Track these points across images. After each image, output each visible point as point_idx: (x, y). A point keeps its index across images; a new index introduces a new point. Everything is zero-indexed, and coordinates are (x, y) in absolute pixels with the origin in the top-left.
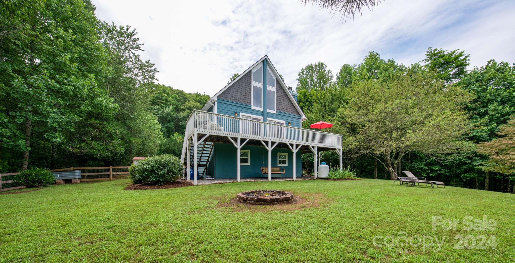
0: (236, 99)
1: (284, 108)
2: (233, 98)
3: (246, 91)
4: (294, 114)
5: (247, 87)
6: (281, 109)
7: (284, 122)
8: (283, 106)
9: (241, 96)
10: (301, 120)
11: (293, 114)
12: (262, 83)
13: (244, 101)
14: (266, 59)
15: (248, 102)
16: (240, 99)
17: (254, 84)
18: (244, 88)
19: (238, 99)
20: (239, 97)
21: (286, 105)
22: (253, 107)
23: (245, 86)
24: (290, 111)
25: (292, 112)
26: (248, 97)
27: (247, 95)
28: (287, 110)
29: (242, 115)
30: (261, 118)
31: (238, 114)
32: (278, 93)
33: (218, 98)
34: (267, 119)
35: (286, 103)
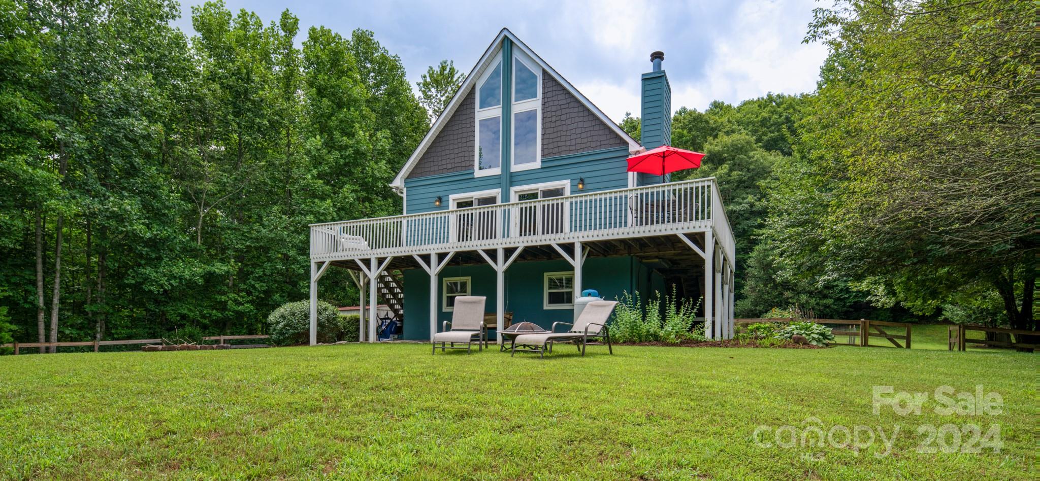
0: (440, 167)
1: (569, 143)
3: (463, 140)
4: (602, 150)
6: (555, 150)
7: (566, 184)
8: (563, 138)
9: (452, 156)
11: (598, 151)
12: (501, 104)
13: (459, 165)
14: (505, 37)
15: (468, 164)
16: (449, 166)
17: (480, 115)
18: (460, 136)
19: (445, 167)
20: (448, 161)
21: (573, 131)
22: (478, 173)
23: (460, 131)
24: (588, 145)
25: (594, 144)
26: (466, 154)
27: (466, 149)
28: (578, 147)
29: (453, 198)
30: (496, 192)
31: (444, 199)
32: (549, 109)
33: (408, 179)
34: (513, 189)
35: (575, 125)
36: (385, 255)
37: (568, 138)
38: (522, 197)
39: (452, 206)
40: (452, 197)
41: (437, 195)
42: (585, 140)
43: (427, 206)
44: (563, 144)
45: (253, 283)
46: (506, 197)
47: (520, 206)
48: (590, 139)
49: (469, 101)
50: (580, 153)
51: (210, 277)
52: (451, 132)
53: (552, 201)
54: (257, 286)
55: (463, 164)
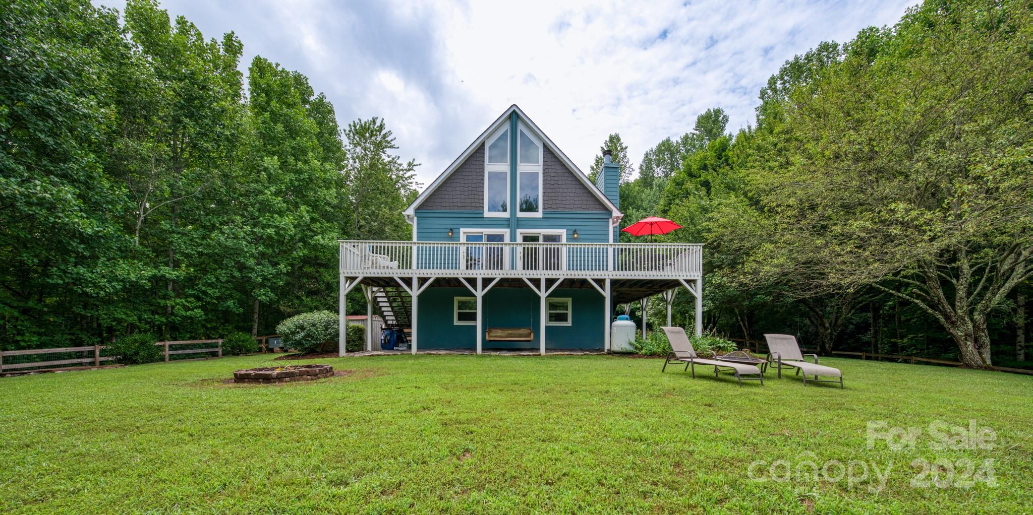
0: (451, 204)
1: (564, 202)
2: (448, 204)
3: (474, 185)
4: (590, 212)
5: (475, 177)
6: (554, 206)
7: (563, 232)
8: (560, 198)
9: (463, 197)
10: (611, 221)
11: (587, 211)
12: (509, 162)
13: (470, 205)
14: (514, 111)
15: (478, 205)
16: (460, 205)
17: (489, 168)
18: (470, 181)
19: (456, 204)
20: (459, 200)
21: (568, 194)
22: (487, 214)
23: (470, 178)
24: (580, 206)
25: (584, 206)
26: (477, 197)
27: (476, 193)
28: (572, 206)
29: (464, 232)
30: (506, 232)
31: (455, 231)
32: (548, 174)
33: (417, 210)
34: (519, 231)
35: (569, 190)
36: (429, 276)
37: (564, 199)
38: (526, 239)
39: (463, 239)
40: (462, 230)
41: (450, 226)
42: (577, 203)
43: (438, 235)
44: (560, 202)
45: (203, 288)
46: (513, 238)
47: (523, 246)
48: (581, 202)
49: (478, 155)
50: (574, 211)
51: (158, 281)
52: (459, 177)
53: (551, 245)
54: (209, 292)
55: (474, 205)
